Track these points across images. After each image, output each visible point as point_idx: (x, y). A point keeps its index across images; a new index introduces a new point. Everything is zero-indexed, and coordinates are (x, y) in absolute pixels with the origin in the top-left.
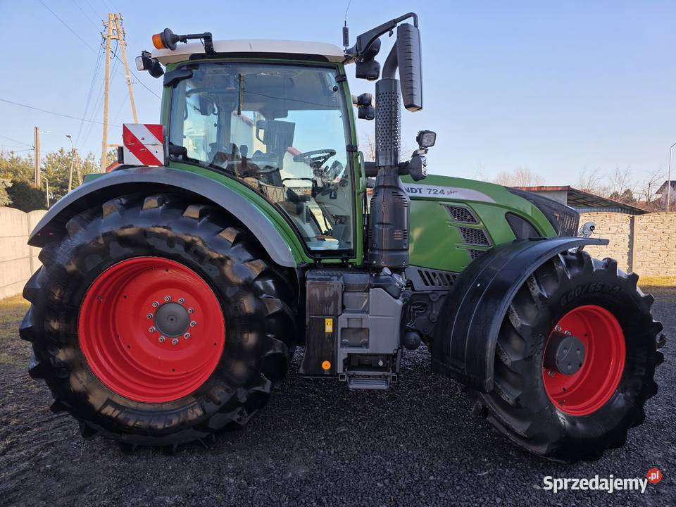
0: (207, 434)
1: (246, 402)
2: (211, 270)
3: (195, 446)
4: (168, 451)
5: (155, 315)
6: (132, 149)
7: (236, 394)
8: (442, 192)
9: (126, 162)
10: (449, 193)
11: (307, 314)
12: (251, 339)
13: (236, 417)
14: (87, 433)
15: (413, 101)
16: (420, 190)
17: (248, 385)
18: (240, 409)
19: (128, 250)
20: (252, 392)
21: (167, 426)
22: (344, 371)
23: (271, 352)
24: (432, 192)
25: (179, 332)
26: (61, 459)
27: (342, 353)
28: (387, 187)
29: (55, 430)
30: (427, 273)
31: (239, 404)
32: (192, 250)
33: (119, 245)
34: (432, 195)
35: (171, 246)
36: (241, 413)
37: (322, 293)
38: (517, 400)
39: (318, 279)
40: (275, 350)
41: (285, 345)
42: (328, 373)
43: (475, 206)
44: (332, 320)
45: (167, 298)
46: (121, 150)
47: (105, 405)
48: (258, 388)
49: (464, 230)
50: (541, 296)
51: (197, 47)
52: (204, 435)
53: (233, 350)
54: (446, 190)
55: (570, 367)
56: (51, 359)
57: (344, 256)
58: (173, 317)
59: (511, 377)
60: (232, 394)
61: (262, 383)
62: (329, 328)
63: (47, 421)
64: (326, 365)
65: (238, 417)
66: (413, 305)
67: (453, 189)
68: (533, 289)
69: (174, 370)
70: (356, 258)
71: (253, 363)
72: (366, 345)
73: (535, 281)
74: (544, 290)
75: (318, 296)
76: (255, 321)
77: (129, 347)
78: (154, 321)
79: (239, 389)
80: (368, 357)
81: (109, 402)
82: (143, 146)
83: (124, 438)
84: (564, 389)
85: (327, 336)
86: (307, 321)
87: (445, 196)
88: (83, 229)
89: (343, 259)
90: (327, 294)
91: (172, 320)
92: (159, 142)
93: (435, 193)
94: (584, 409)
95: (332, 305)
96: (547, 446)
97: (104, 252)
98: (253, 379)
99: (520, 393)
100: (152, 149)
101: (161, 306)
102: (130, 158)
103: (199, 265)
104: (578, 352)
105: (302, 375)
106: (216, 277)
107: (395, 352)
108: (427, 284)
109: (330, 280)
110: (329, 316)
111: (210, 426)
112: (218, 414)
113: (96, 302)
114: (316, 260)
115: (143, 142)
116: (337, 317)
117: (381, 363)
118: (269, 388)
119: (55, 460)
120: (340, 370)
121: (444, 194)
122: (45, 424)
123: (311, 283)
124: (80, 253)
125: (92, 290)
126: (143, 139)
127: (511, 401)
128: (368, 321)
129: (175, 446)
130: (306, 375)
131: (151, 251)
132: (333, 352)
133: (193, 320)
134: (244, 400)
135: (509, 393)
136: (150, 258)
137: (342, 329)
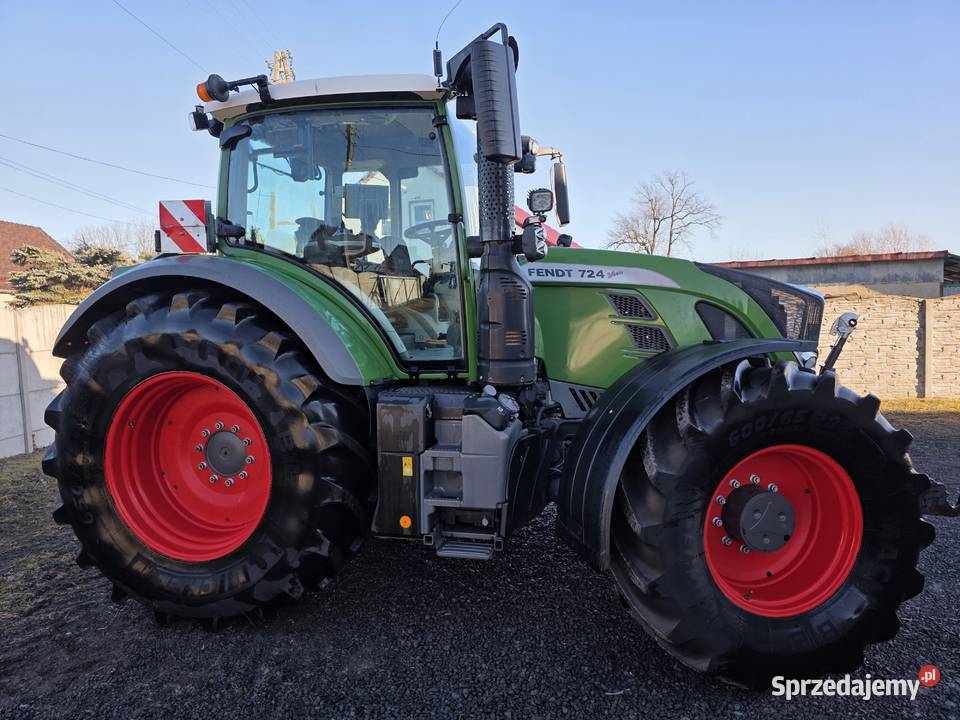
0: (253, 606)
1: (300, 567)
2: (251, 389)
3: (238, 621)
4: (207, 625)
5: (206, 448)
6: (169, 232)
7: (285, 556)
8: (601, 275)
9: (164, 250)
10: (610, 276)
11: (379, 450)
12: (304, 482)
13: (287, 587)
14: (118, 596)
15: (497, 149)
16: (569, 271)
17: (300, 544)
18: (291, 576)
19: (155, 364)
20: (305, 554)
21: (203, 593)
22: (431, 530)
23: (328, 501)
24: (587, 274)
25: (235, 471)
26: (86, 626)
27: (428, 505)
28: (494, 270)
29: (99, 590)
30: (583, 393)
31: (290, 570)
32: (227, 363)
33: (145, 358)
34: (586, 279)
35: (203, 357)
36: (292, 582)
37: (397, 421)
38: (653, 586)
39: (393, 402)
40: (333, 498)
41: (347, 493)
42: (409, 533)
43: (649, 294)
44: (411, 459)
45: (218, 425)
46: (158, 234)
47: (135, 560)
48: (313, 549)
49: (633, 329)
50: (691, 431)
51: (250, 95)
52: (250, 608)
53: (282, 496)
54: (606, 270)
55: (767, 540)
56: (74, 500)
57: (451, 369)
58: (227, 450)
59: (648, 552)
60: (280, 555)
61: (318, 542)
62: (408, 471)
63: (95, 578)
64: (405, 522)
65: (290, 586)
66: (566, 440)
67: (617, 269)
68: (681, 419)
69: (228, 520)
70: (468, 372)
71: (305, 514)
72: (459, 496)
73: (686, 407)
74: (698, 421)
75: (392, 425)
76: (307, 458)
77: (176, 487)
78: (205, 454)
79: (288, 550)
80: (468, 513)
81: (138, 557)
82: (181, 228)
83: (156, 604)
84: (769, 574)
85: (405, 482)
86: (379, 459)
87: (606, 280)
88: (105, 337)
89: (449, 374)
90: (405, 421)
91: (226, 453)
92: (200, 223)
93: (589, 276)
94: (785, 607)
95: (411, 437)
96: (710, 660)
97: (128, 365)
98: (306, 538)
99: (658, 576)
100: (193, 233)
101: (212, 435)
102: (169, 245)
103: (237, 382)
104: (783, 518)
105: (374, 533)
106: (259, 399)
107: (500, 506)
108: (584, 409)
109: (407, 403)
110: (407, 453)
111: (255, 597)
112: (263, 581)
113: (127, 429)
114: (411, 374)
115: (182, 224)
116: (419, 455)
117: (485, 522)
118: (327, 549)
119: (79, 627)
120: (424, 529)
121: (602, 276)
122: (94, 581)
123: (383, 407)
124: (102, 367)
125: (120, 413)
126: (182, 219)
127: (643, 587)
128: (459, 461)
129: (216, 620)
130: (380, 534)
131: (182, 365)
132: (414, 504)
133: (251, 454)
134: (296, 564)
135: (641, 575)
136: (181, 374)
137: (426, 472)
